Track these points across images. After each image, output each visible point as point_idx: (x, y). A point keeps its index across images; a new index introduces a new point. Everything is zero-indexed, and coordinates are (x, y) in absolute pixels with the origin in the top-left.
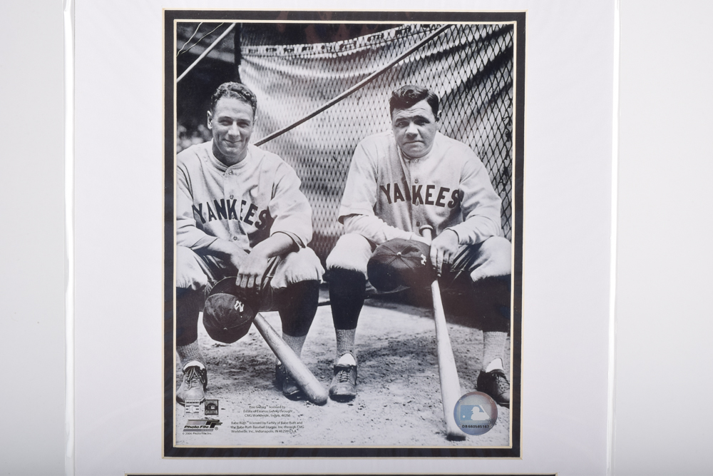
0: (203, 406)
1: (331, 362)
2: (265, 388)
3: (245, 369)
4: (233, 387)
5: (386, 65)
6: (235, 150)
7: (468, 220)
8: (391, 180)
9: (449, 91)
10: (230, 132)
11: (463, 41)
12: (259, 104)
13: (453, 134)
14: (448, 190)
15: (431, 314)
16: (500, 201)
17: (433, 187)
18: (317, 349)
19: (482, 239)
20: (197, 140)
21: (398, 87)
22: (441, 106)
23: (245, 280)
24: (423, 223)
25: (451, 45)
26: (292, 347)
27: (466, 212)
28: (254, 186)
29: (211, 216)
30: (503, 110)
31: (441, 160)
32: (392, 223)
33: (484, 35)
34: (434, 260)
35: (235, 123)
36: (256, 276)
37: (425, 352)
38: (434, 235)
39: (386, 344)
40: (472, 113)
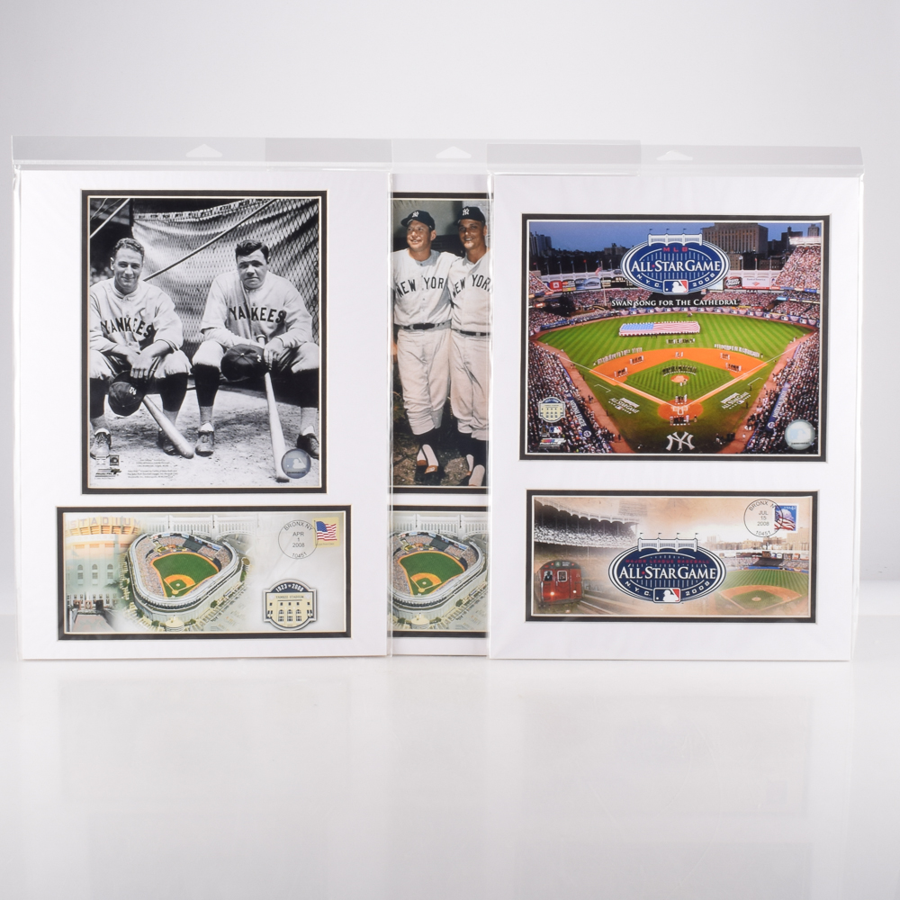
0: (108, 460)
1: (196, 429)
2: (151, 447)
3: (137, 434)
4: (129, 447)
5: (233, 226)
6: (130, 284)
7: (290, 331)
8: (237, 304)
9: (276, 244)
10: (126, 272)
11: (285, 210)
12: (145, 253)
13: (279, 273)
14: (275, 311)
15: (265, 395)
16: (311, 318)
17: (265, 309)
18: (187, 420)
19: (299, 344)
20: (103, 278)
21: (241, 241)
22: (270, 254)
23: (137, 372)
24: (257, 333)
25: (277, 212)
26: (169, 418)
27: (288, 326)
28: (143, 309)
29: (114, 329)
30: (313, 256)
31: (270, 291)
32: (237, 333)
33: (299, 206)
34: (266, 359)
35: (129, 266)
36: (144, 370)
37: (260, 422)
38: (266, 342)
39: (234, 416)
40: (292, 259)
